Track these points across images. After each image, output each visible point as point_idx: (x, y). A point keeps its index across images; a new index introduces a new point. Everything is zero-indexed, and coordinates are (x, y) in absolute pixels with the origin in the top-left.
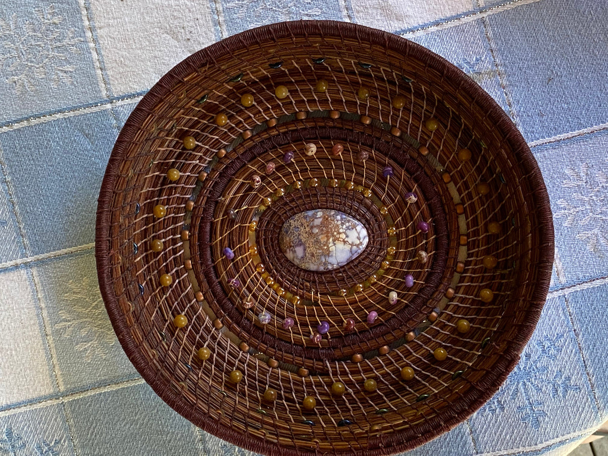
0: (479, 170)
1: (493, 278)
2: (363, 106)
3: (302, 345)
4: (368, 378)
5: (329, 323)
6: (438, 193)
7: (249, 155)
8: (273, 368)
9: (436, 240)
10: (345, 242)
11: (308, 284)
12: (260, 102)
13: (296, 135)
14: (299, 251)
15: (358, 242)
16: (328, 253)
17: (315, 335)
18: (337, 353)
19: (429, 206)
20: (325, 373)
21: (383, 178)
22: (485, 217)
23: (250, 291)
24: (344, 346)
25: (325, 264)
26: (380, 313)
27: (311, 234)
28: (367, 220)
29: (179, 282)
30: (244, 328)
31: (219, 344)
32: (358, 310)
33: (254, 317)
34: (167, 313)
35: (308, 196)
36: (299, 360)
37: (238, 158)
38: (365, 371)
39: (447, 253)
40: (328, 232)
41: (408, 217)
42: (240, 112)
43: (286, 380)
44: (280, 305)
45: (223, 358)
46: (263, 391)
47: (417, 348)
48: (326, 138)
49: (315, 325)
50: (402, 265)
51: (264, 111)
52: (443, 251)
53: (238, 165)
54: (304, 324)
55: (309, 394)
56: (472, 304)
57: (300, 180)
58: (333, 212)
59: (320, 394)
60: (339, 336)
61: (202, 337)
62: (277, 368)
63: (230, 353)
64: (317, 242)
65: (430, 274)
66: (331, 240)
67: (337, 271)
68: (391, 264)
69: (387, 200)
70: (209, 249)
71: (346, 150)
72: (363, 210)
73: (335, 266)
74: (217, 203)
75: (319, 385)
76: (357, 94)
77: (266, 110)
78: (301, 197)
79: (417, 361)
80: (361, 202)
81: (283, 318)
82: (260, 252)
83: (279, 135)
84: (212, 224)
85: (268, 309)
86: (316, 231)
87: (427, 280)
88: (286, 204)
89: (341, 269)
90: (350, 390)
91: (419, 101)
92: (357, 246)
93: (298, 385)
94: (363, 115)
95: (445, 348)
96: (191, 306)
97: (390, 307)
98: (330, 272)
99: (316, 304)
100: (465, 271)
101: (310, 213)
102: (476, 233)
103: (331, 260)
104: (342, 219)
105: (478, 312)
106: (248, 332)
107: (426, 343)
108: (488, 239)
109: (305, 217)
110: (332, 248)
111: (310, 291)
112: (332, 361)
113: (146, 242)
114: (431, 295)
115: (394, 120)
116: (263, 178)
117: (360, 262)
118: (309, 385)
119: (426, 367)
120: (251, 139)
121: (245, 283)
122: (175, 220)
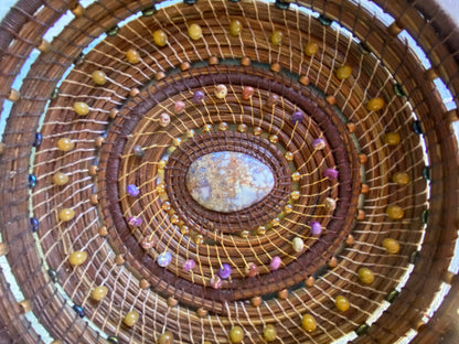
0: (385, 121)
1: (392, 227)
2: (274, 53)
3: (202, 285)
4: (267, 323)
5: (230, 264)
6: (343, 142)
7: (161, 96)
8: (173, 307)
9: (339, 187)
10: (251, 185)
11: (212, 224)
12: (173, 44)
13: (207, 79)
14: (205, 192)
15: (264, 185)
16: (233, 196)
17: (216, 280)
18: (238, 295)
19: (334, 154)
20: (223, 315)
21: (290, 125)
22: (388, 168)
23: (154, 229)
24: (245, 288)
25: (230, 206)
26: (283, 258)
27: (217, 175)
28: (272, 165)
29: (84, 216)
30: (145, 264)
31: (119, 280)
32: (261, 253)
33: (156, 255)
34: (68, 247)
35: (216, 138)
36: (198, 301)
37: (149, 98)
38: (265, 316)
39: (350, 201)
40: (234, 174)
41: (313, 163)
42: (153, 52)
43: (184, 320)
44: (183, 244)
45: (121, 295)
46: (160, 330)
47: (317, 294)
48: (237, 83)
49: (216, 266)
50: (305, 210)
51: (178, 53)
52: (345, 198)
53: (150, 104)
54: (206, 265)
55: (206, 334)
56: (371, 252)
57: (209, 123)
58: (240, 155)
59: (218, 336)
60: (240, 278)
61: (101, 273)
62: (176, 306)
63: (129, 290)
64: (224, 183)
65: (332, 221)
66: (238, 182)
67: (241, 212)
68: (294, 208)
69: (293, 147)
70: (115, 185)
71: (255, 96)
72: (269, 154)
73: (240, 208)
74: (126, 140)
75: (217, 326)
76: (270, 41)
77: (180, 52)
78: (209, 140)
79: (316, 308)
80: (267, 147)
81: (185, 258)
82: (167, 190)
83: (191, 78)
84: (120, 159)
85: (170, 247)
86: (223, 172)
87: (328, 226)
88: (194, 145)
89: (245, 211)
90: (248, 334)
91: (330, 50)
92: (264, 189)
93: (195, 325)
94: (274, 62)
95: (344, 294)
96: (94, 241)
97: (292, 251)
98: (233, 213)
99: (219, 245)
100: (366, 219)
101: (219, 154)
102: (378, 183)
103: (235, 202)
104: (249, 162)
105: (377, 260)
106: (149, 268)
107: (325, 289)
108: (389, 190)
109: (213, 159)
110: (238, 191)
111: (212, 230)
112: (231, 302)
113: (52, 175)
114: (333, 241)
115: (305, 69)
116: (173, 118)
117: (263, 205)
118: (207, 326)
119: (324, 313)
120: (163, 79)
121: (149, 220)
122: (83, 154)
